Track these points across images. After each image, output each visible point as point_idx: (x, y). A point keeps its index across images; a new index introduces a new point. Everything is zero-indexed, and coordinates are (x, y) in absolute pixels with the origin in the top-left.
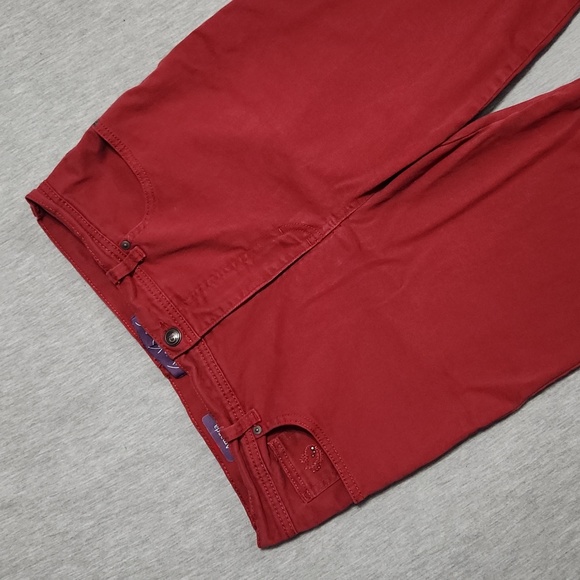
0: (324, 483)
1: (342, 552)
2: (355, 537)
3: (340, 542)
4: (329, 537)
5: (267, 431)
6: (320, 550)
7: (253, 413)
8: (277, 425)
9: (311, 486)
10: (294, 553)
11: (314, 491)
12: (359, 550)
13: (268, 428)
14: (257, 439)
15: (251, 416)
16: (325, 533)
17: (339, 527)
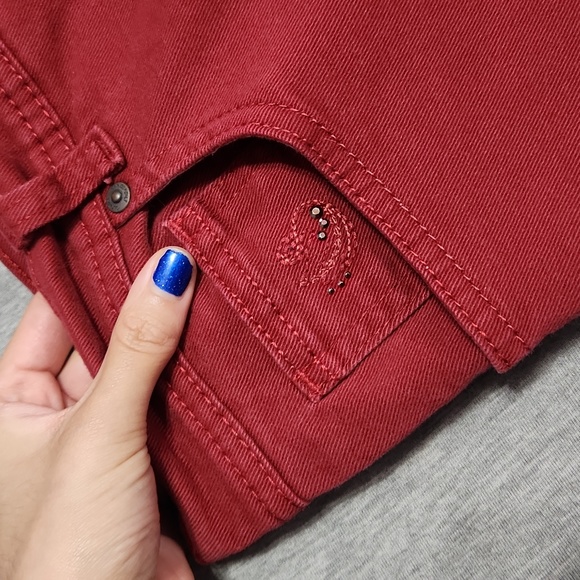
0: (371, 326)
1: (479, 540)
2: (512, 485)
3: (466, 507)
4: (428, 498)
5: (149, 192)
6: (403, 543)
7: (96, 138)
8: (188, 160)
9: (327, 342)
10: (321, 562)
11: (338, 356)
12: (535, 527)
13: (151, 178)
14: (117, 227)
15: (93, 151)
16: (411, 486)
17: (456, 462)
